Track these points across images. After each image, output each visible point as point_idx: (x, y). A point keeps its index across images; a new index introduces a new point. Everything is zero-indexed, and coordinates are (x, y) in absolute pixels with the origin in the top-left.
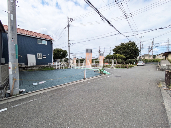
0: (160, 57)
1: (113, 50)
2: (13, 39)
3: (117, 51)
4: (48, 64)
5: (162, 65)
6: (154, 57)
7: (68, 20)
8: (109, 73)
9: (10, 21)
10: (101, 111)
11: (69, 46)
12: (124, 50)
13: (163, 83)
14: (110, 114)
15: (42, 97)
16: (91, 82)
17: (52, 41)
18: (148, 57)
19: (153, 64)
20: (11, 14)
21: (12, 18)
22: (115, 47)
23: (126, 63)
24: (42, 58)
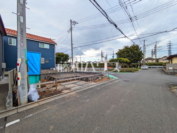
0: (163, 60)
1: (116, 54)
2: (22, 42)
3: (121, 55)
4: (50, 69)
5: (168, 69)
6: (157, 60)
7: (71, 23)
8: (116, 78)
9: (19, 23)
10: (124, 119)
11: (72, 50)
12: (128, 53)
13: (175, 87)
14: (135, 123)
15: (54, 105)
16: (101, 88)
17: (54, 45)
18: (150, 60)
19: (157, 67)
20: (21, 17)
21: (22, 21)
22: (119, 51)
23: (130, 67)
24: (44, 63)
